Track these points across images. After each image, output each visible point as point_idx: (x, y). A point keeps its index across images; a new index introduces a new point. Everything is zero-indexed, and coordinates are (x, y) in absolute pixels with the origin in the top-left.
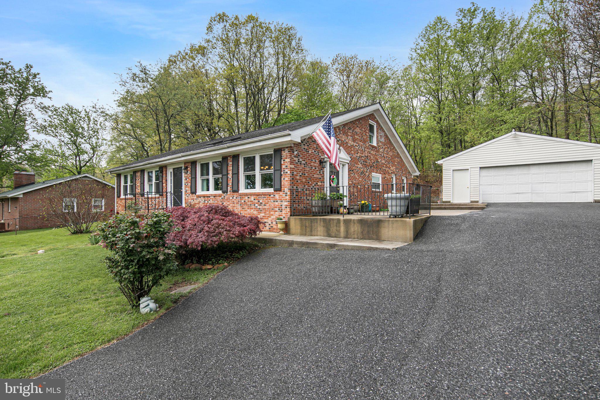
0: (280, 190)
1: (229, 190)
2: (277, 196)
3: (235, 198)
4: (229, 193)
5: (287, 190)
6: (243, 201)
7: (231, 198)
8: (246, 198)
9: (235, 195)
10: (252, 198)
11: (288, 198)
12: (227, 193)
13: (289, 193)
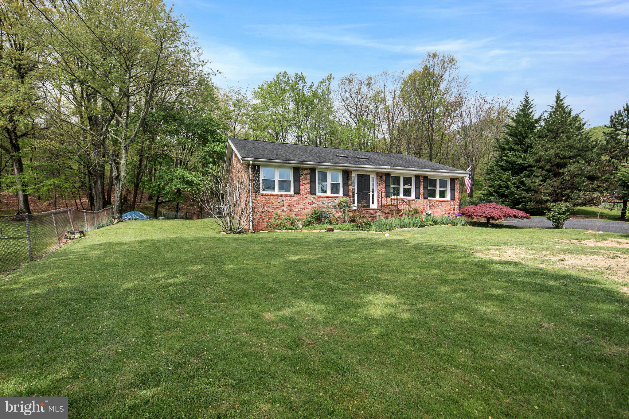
0: (454, 200)
1: (421, 197)
2: (452, 203)
3: (425, 202)
4: (421, 199)
5: (457, 200)
6: (431, 204)
7: (422, 202)
8: (433, 202)
9: (425, 201)
10: (438, 203)
11: (458, 204)
12: (419, 198)
13: (458, 202)
